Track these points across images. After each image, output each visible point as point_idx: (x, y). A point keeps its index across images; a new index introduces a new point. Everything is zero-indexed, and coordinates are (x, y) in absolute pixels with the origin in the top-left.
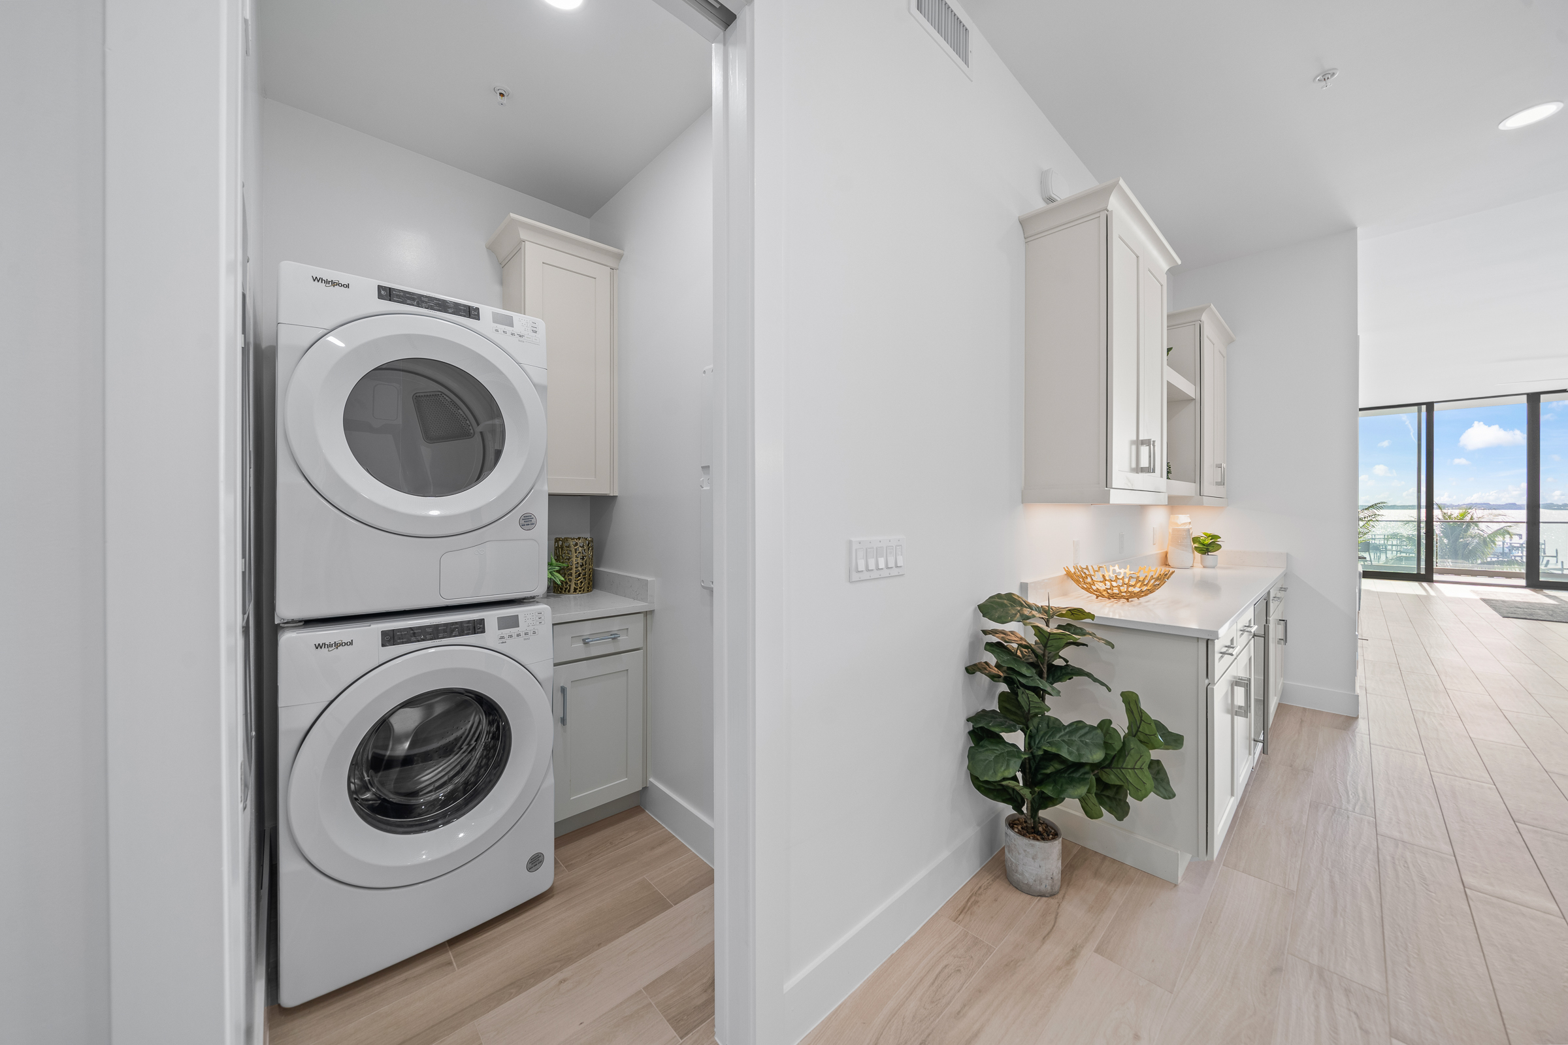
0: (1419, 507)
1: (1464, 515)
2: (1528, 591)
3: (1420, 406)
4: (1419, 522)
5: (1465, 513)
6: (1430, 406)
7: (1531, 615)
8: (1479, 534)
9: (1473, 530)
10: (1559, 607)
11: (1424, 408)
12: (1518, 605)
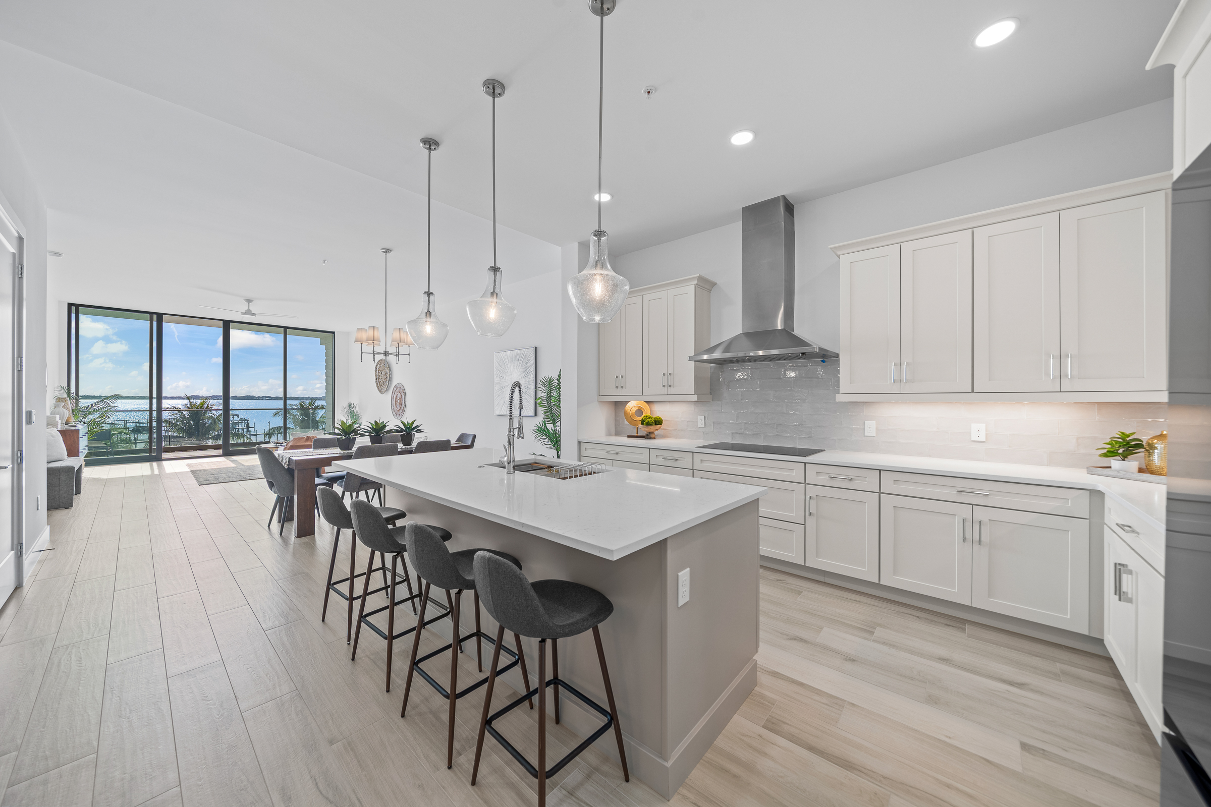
0: (151, 398)
1: (203, 404)
2: (223, 459)
3: (152, 315)
4: (151, 411)
5: (204, 402)
6: (160, 316)
7: (218, 479)
8: (211, 416)
9: (209, 414)
10: (236, 469)
11: (155, 316)
12: (213, 472)
